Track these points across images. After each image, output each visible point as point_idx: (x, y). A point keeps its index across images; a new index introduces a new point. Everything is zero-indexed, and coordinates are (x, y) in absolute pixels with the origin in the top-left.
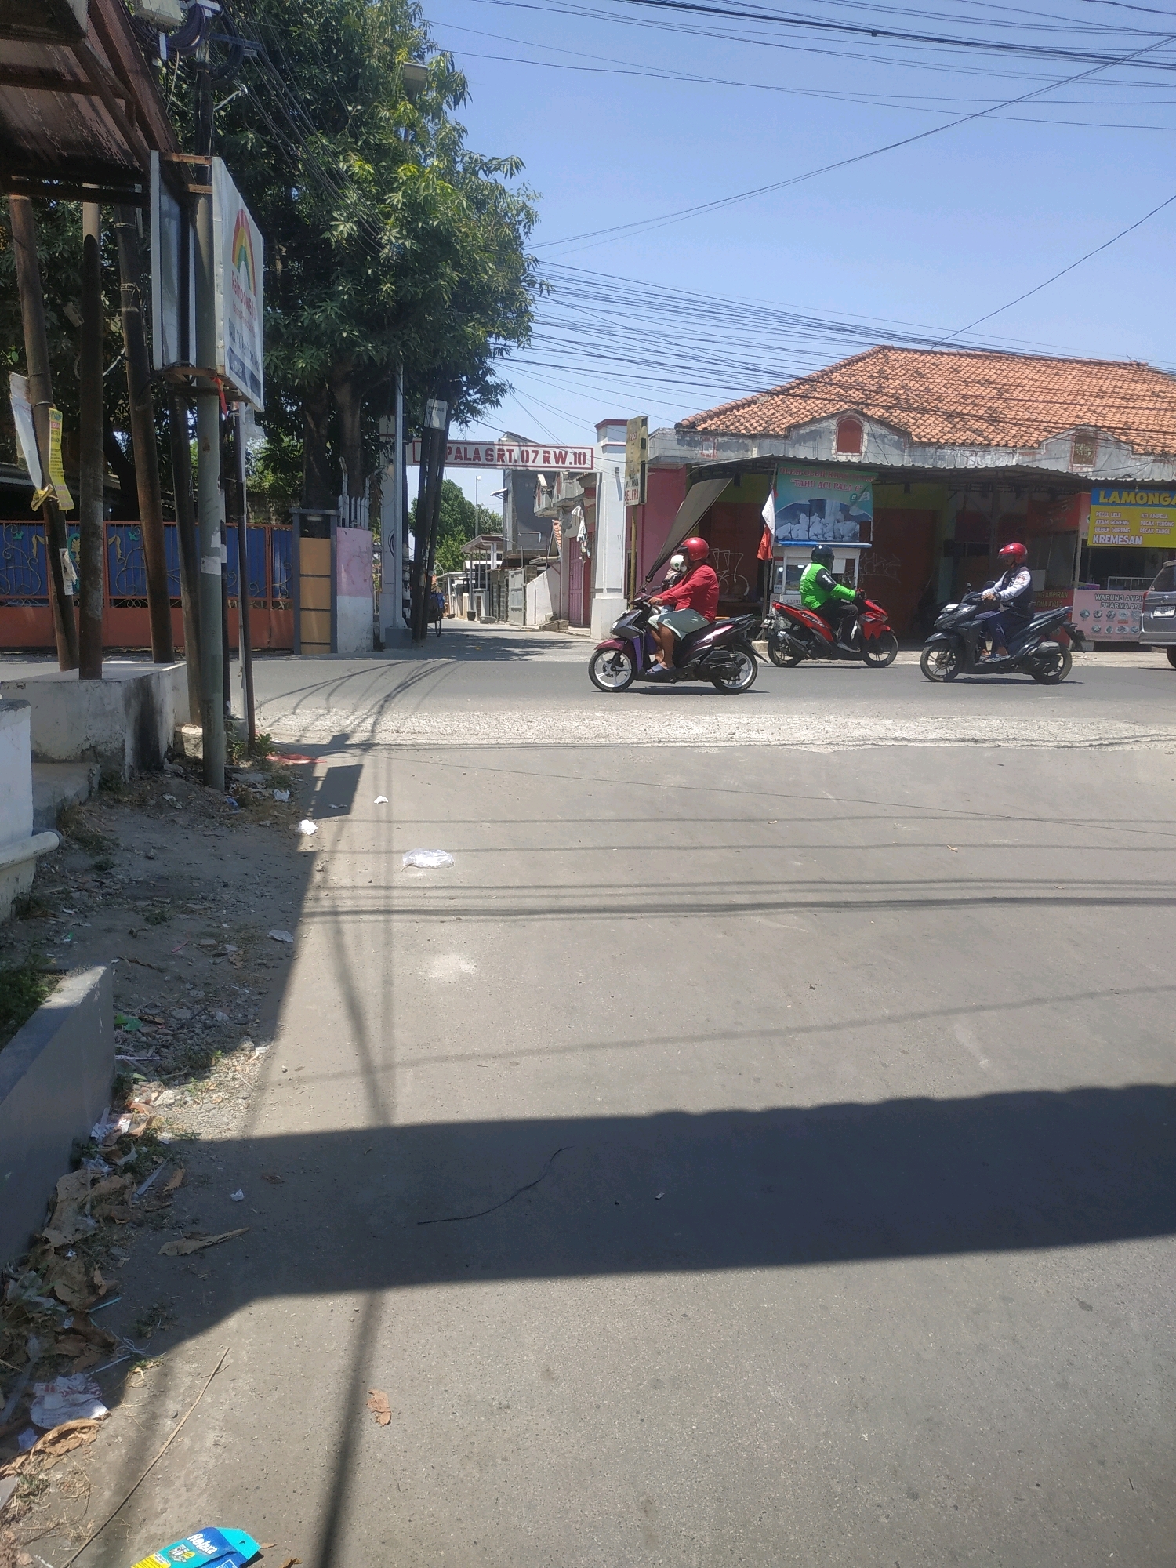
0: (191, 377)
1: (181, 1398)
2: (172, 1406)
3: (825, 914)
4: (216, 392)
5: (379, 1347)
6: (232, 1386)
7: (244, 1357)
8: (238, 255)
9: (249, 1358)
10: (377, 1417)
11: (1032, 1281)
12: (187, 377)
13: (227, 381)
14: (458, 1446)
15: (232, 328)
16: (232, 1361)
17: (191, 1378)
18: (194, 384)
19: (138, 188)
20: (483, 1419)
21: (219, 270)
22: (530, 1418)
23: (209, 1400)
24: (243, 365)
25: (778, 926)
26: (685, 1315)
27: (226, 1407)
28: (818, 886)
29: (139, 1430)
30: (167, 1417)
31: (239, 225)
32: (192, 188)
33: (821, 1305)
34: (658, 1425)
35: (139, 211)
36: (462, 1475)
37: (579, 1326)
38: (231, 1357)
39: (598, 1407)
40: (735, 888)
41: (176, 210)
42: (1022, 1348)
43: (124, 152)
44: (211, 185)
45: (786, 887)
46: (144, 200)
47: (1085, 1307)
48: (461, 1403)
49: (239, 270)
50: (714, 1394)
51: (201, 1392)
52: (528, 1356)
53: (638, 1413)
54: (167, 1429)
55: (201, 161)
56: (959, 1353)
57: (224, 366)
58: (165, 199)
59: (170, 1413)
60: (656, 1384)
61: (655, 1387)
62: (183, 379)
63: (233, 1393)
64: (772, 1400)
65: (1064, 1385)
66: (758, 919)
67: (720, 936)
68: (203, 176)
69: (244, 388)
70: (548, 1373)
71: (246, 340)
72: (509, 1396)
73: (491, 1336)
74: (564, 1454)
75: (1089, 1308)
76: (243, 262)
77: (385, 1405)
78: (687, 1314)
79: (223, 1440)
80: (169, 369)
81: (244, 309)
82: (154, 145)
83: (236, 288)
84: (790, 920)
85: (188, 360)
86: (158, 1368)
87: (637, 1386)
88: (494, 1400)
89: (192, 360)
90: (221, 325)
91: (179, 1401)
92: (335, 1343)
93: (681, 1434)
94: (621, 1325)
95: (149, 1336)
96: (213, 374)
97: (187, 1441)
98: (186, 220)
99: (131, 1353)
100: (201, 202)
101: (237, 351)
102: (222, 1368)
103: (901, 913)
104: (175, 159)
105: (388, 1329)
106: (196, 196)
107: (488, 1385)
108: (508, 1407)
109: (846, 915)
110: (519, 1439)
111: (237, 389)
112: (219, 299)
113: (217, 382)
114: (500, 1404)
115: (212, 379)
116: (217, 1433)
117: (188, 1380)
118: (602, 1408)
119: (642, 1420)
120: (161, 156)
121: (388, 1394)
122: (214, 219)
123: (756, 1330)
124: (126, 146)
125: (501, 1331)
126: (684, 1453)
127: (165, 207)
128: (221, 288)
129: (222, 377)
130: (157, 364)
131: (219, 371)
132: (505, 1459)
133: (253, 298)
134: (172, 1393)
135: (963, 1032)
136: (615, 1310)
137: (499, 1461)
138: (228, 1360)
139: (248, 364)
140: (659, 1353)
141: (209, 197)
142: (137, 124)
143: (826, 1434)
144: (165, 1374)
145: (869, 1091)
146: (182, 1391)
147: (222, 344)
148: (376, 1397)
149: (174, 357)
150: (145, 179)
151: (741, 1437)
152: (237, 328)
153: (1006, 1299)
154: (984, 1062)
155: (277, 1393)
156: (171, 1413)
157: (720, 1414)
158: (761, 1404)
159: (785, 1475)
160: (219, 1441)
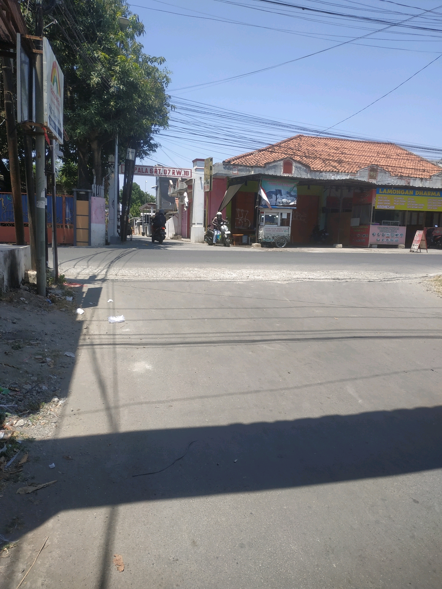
0: (33, 127)
1: (26, 562)
2: (21, 566)
3: (290, 343)
4: (43, 134)
5: (117, 534)
6: (50, 555)
7: (56, 541)
8: (53, 80)
9: (58, 541)
10: (118, 568)
11: (393, 491)
12: (31, 127)
13: (48, 129)
14: (156, 579)
15: (50, 108)
16: (50, 543)
17: (31, 552)
18: (35, 130)
19: (12, 50)
20: (166, 566)
21: (45, 83)
22: (187, 565)
23: (39, 562)
24: (55, 124)
25: (273, 349)
26: (251, 513)
27: (47, 566)
28: (286, 333)
29: (5, 579)
30: (19, 572)
31: (54, 67)
32: (34, 51)
33: (308, 506)
34: (244, 565)
35: (12, 60)
37: (206, 520)
38: (50, 541)
39: (217, 558)
40: (254, 334)
41: (27, 60)
42: (394, 521)
43: (6, 35)
44: (42, 50)
45: (274, 333)
46: (14, 56)
47: (416, 502)
48: (156, 559)
49: (53, 84)
50: (267, 549)
51: (36, 559)
52: (184, 535)
53: (235, 560)
54: (19, 578)
55: (38, 38)
56: (368, 525)
57: (47, 122)
58: (23, 55)
60: (242, 546)
61: (242, 547)
62: (30, 128)
63: (50, 559)
64: (292, 551)
65: (413, 537)
66: (265, 346)
67: (250, 353)
68: (38, 45)
69: (55, 134)
70: (194, 543)
71: (56, 114)
72: (177, 554)
73: (168, 526)
74: (204, 581)
75: (418, 502)
76: (55, 83)
77: (122, 561)
79: (46, 583)
80: (24, 123)
81: (55, 101)
82: (18, 31)
83: (52, 92)
84: (277, 347)
85: (32, 120)
86: (15, 548)
87: (234, 547)
88: (171, 556)
89: (34, 120)
90: (46, 105)
91: (25, 564)
92: (97, 533)
93: (255, 569)
94: (224, 519)
95: (11, 532)
96: (43, 126)
97: (29, 583)
98: (32, 65)
99: (3, 541)
100: (38, 57)
101: (52, 118)
102: (45, 547)
103: (320, 342)
104: (27, 37)
105: (121, 525)
106: (36, 54)
107: (168, 550)
108: (177, 560)
109: (299, 343)
110: (183, 575)
111: (52, 133)
112: (45, 95)
113: (44, 129)
114: (173, 558)
115: (42, 128)
116: (43, 579)
117: (29, 553)
118: (219, 559)
119: (237, 563)
120: (21, 35)
121: (122, 556)
122: (44, 63)
123: (282, 519)
124: (7, 32)
125: (172, 524)
126: (257, 578)
127: (23, 59)
128: (46, 91)
129: (46, 127)
130: (19, 120)
131: (45, 124)
132: (177, 585)
133: (59, 98)
134: (22, 560)
135: (350, 389)
136: (221, 513)
138: (48, 543)
139: (57, 123)
140: (242, 531)
141: (41, 55)
142: (11, 22)
143: (317, 565)
144: (18, 550)
145: (316, 413)
146: (26, 558)
147: (46, 114)
148: (117, 558)
149: (26, 119)
150: (15, 47)
151: (281, 569)
152: (53, 108)
153: (383, 500)
154: (360, 401)
155: (71, 558)
156: (21, 570)
157: (271, 558)
158: (288, 553)
160: (44, 583)
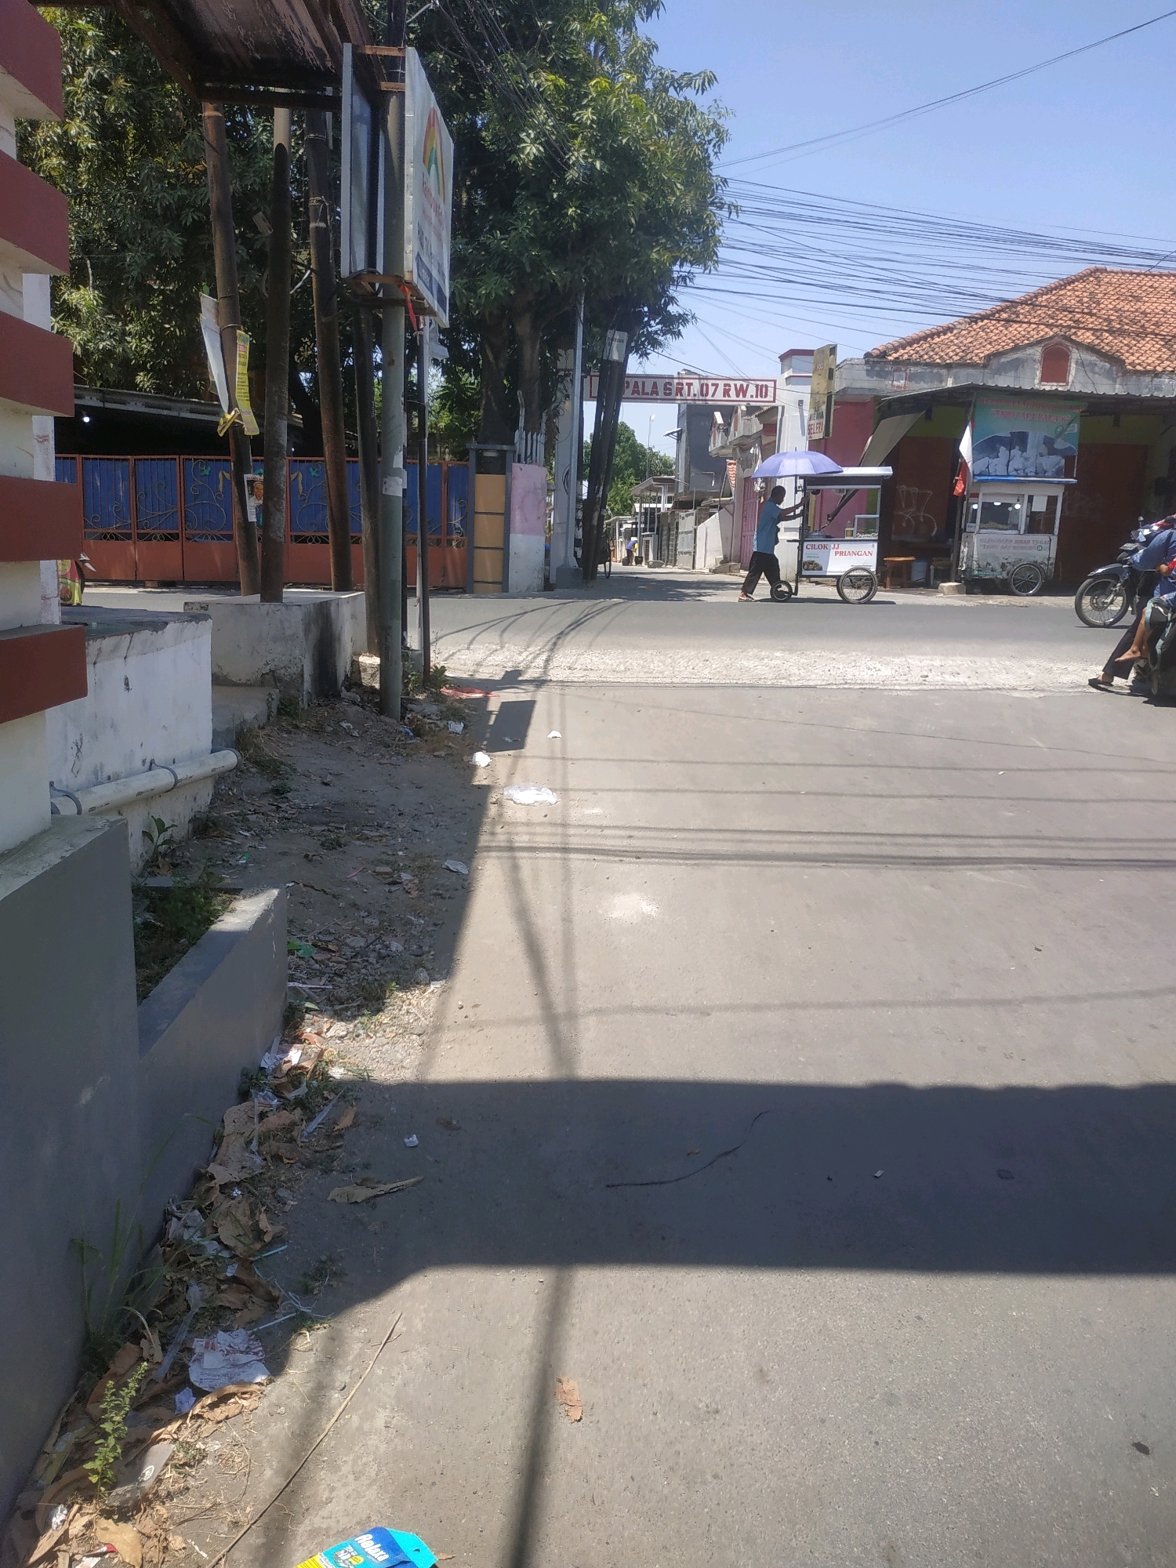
0: (377, 285)
1: (349, 1368)
2: (341, 1377)
3: (1046, 870)
4: (404, 302)
6: (405, 1358)
7: (418, 1324)
8: (428, 158)
9: (424, 1325)
10: (567, 1411)
12: (373, 285)
13: (414, 289)
14: (662, 1453)
15: (420, 233)
16: (404, 1329)
17: (360, 1345)
18: (381, 295)
19: (329, 91)
20: (688, 1423)
21: (409, 170)
22: (743, 1428)
23: (380, 1372)
24: (430, 275)
26: (919, 1318)
27: (399, 1381)
28: (1037, 842)
29: (303, 1401)
30: (334, 1389)
31: (431, 124)
32: (384, 85)
33: (1082, 1319)
34: (896, 1451)
35: (329, 115)
36: (666, 1492)
37: (794, 1320)
38: (404, 1325)
39: (823, 1421)
40: (941, 840)
41: (367, 113)
43: (317, 50)
44: (403, 81)
45: (1000, 842)
46: (335, 104)
48: (663, 1402)
49: (429, 173)
50: (961, 1419)
51: (372, 1363)
52: (737, 1351)
53: (871, 1433)
54: (334, 1402)
55: (394, 52)
57: (412, 272)
58: (356, 98)
59: (337, 1384)
60: (891, 1400)
61: (890, 1404)
62: (369, 288)
63: (405, 1367)
64: (1032, 1432)
68: (394, 68)
69: (431, 300)
70: (761, 1374)
71: (434, 250)
72: (717, 1398)
73: (694, 1323)
74: (785, 1476)
76: (433, 166)
77: (576, 1397)
78: (922, 1316)
79: (394, 1422)
80: (356, 277)
81: (433, 215)
82: (345, 38)
83: (425, 191)
84: (1008, 876)
85: (375, 267)
86: (325, 1331)
87: (868, 1399)
88: (700, 1401)
89: (380, 268)
90: (409, 228)
91: (348, 1371)
92: (518, 1317)
93: (925, 1466)
94: (843, 1324)
95: (316, 1292)
96: (400, 281)
97: (355, 1419)
98: (377, 123)
99: (297, 1310)
100: (393, 102)
101: (425, 259)
102: (394, 1337)
103: (1133, 872)
104: (368, 52)
105: (578, 1306)
106: (389, 93)
107: (693, 1383)
108: (717, 1412)
110: (732, 1453)
111: (424, 299)
112: (409, 200)
113: (404, 290)
114: (707, 1407)
115: (399, 286)
116: (388, 1413)
117: (356, 1347)
118: (827, 1424)
119: (877, 1443)
120: (354, 48)
121: (579, 1384)
122: (406, 115)
123: (1005, 1343)
124: (320, 44)
125: (705, 1319)
126: (930, 1490)
127: (357, 111)
128: (411, 189)
129: (409, 284)
130: (345, 271)
131: (407, 277)
132: (716, 1476)
133: (442, 206)
134: (341, 1361)
137: (709, 1478)
138: (401, 1327)
139: (435, 273)
140: (891, 1362)
141: (402, 95)
142: (330, 18)
143: (1104, 1483)
144: (334, 1339)
146: (350, 1359)
147: (410, 249)
148: (566, 1387)
149: (361, 265)
150: (337, 81)
151: (999, 1476)
152: (426, 234)
155: (454, 1371)
156: (339, 1384)
157: (971, 1444)
158: (1020, 1436)
159: (1058, 1531)
160: (390, 1422)
